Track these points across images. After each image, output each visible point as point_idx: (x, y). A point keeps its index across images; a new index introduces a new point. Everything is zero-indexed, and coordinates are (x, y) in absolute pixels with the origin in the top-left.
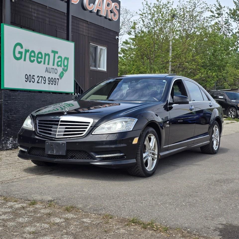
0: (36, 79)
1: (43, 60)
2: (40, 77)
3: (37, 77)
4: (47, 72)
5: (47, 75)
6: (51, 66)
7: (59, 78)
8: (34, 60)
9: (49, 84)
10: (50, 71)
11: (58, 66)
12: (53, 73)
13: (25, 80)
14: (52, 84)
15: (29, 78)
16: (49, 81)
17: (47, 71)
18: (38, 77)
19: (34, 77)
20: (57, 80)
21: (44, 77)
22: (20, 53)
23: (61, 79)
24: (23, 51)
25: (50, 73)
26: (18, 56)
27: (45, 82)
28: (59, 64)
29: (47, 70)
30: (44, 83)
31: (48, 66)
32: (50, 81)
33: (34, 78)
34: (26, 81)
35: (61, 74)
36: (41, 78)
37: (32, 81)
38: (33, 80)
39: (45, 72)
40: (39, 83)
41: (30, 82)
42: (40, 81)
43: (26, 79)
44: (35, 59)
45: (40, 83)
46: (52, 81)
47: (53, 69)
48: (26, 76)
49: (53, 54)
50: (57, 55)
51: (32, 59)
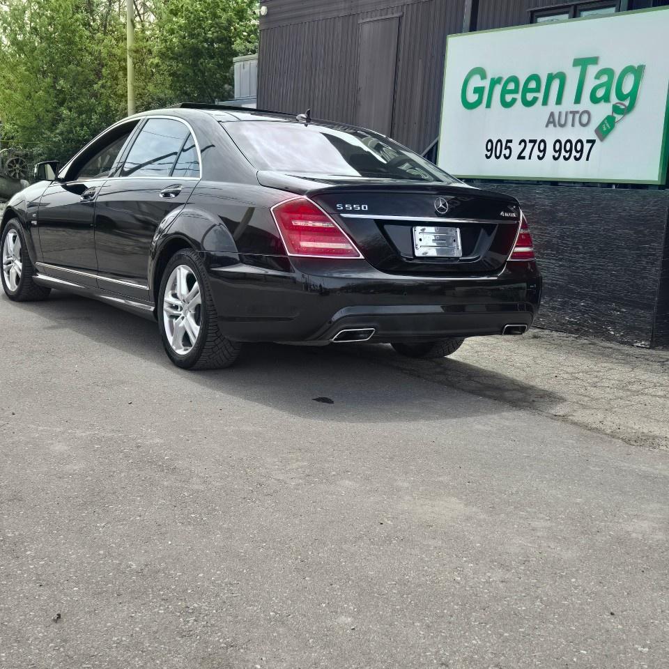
0: (517, 150)
1: (541, 95)
2: (527, 141)
3: (520, 144)
4: (551, 126)
5: (551, 135)
6: (568, 103)
7: (593, 136)
9: (555, 159)
10: (563, 122)
11: (595, 100)
12: (573, 125)
13: (486, 155)
14: (566, 159)
15: (494, 149)
16: (555, 151)
17: (554, 122)
18: (523, 144)
19: (509, 144)
20: (587, 146)
21: (543, 141)
23: (602, 139)
25: (562, 126)
27: (541, 155)
28: (600, 93)
29: (551, 121)
30: (540, 158)
31: (556, 109)
32: (560, 150)
33: (510, 148)
34: (488, 157)
35: (603, 123)
36: (530, 146)
37: (505, 155)
38: (507, 152)
39: (547, 126)
40: (524, 158)
41: (498, 158)
42: (526, 154)
43: (488, 151)
44: (519, 96)
45: (527, 157)
46: (568, 148)
47: (574, 113)
48: (490, 144)
49: (579, 69)
50: (592, 70)
51: (509, 98)
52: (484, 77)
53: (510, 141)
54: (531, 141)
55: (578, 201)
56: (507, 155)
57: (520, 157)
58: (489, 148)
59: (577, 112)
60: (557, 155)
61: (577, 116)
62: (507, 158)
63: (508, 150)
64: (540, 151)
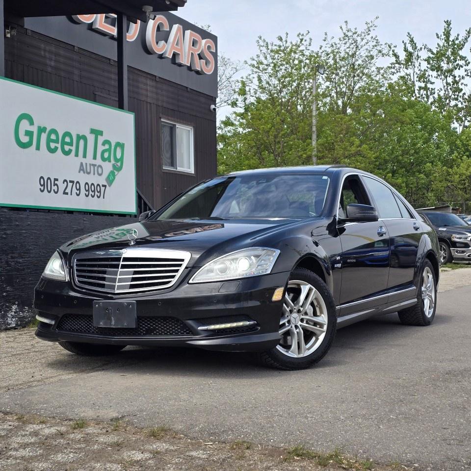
0: (62, 187)
1: (73, 148)
2: (68, 182)
3: (64, 183)
4: (82, 172)
5: (83, 179)
6: (89, 159)
7: (105, 183)
8: (56, 148)
9: (87, 196)
10: (88, 171)
11: (104, 159)
12: (94, 174)
13: (40, 189)
14: (93, 197)
15: (46, 184)
16: (86, 191)
17: (83, 170)
18: (65, 183)
19: (56, 182)
20: (103, 189)
21: (78, 182)
22: (29, 134)
23: (110, 184)
24: (34, 129)
25: (89, 173)
26: (25, 139)
27: (78, 192)
28: (106, 155)
29: (82, 169)
30: (78, 195)
31: (84, 161)
32: (89, 190)
33: (57, 185)
34: (42, 191)
35: (109, 175)
36: (70, 185)
37: (54, 190)
38: (55, 188)
39: (79, 172)
40: (67, 193)
41: (49, 192)
42: (69, 190)
43: (41, 185)
44: (59, 146)
45: (69, 193)
46: (93, 189)
47: (94, 165)
48: (42, 180)
49: (93, 136)
50: (101, 139)
51: (53, 145)
52: (32, 123)
53: (56, 180)
54: (70, 181)
56: (56, 191)
57: (65, 193)
58: (42, 183)
59: (96, 165)
60: (87, 193)
61: (96, 168)
62: (56, 193)
64: (77, 190)
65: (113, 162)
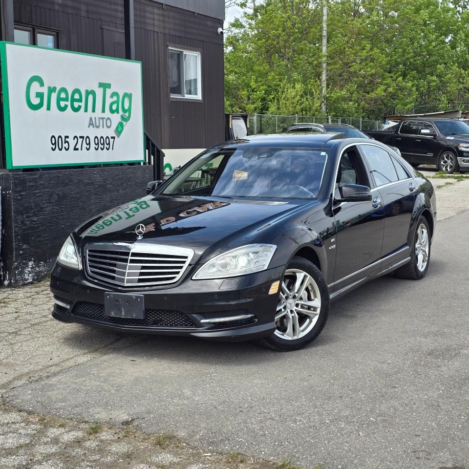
0: (72, 143)
1: (83, 104)
2: (79, 138)
3: (74, 139)
4: (91, 126)
5: (92, 133)
6: (99, 113)
7: (114, 135)
8: (66, 106)
9: (97, 149)
10: (98, 125)
11: (112, 111)
12: (103, 127)
13: (52, 148)
14: (102, 149)
15: (58, 143)
16: (96, 144)
17: (92, 124)
18: (76, 139)
19: (67, 139)
20: (111, 140)
21: (88, 137)
22: (40, 95)
23: (118, 137)
24: (45, 90)
25: (98, 127)
26: (35, 101)
27: (88, 147)
28: (114, 107)
29: (91, 124)
30: (88, 149)
31: (93, 115)
32: (98, 144)
33: (67, 142)
34: (54, 150)
35: (118, 127)
36: (80, 140)
37: (65, 148)
38: (66, 145)
39: (89, 127)
40: (77, 149)
41: (60, 150)
42: (79, 146)
43: (53, 144)
44: (69, 103)
45: (80, 149)
46: (102, 142)
47: (103, 119)
48: (53, 139)
49: (102, 89)
50: (109, 92)
51: (63, 104)
52: (42, 85)
53: (67, 137)
54: (80, 137)
55: (116, 176)
56: (67, 148)
57: (76, 149)
58: (53, 142)
59: (104, 118)
60: (97, 147)
61: (105, 121)
62: (67, 150)
63: (67, 143)
64: (87, 144)
65: (121, 112)
